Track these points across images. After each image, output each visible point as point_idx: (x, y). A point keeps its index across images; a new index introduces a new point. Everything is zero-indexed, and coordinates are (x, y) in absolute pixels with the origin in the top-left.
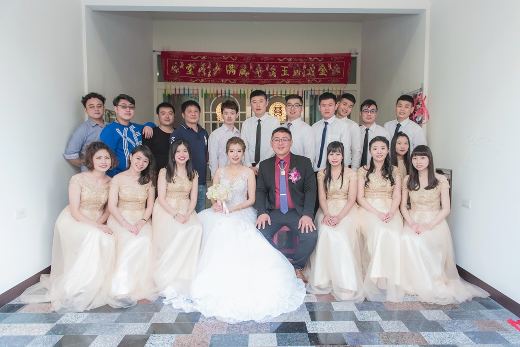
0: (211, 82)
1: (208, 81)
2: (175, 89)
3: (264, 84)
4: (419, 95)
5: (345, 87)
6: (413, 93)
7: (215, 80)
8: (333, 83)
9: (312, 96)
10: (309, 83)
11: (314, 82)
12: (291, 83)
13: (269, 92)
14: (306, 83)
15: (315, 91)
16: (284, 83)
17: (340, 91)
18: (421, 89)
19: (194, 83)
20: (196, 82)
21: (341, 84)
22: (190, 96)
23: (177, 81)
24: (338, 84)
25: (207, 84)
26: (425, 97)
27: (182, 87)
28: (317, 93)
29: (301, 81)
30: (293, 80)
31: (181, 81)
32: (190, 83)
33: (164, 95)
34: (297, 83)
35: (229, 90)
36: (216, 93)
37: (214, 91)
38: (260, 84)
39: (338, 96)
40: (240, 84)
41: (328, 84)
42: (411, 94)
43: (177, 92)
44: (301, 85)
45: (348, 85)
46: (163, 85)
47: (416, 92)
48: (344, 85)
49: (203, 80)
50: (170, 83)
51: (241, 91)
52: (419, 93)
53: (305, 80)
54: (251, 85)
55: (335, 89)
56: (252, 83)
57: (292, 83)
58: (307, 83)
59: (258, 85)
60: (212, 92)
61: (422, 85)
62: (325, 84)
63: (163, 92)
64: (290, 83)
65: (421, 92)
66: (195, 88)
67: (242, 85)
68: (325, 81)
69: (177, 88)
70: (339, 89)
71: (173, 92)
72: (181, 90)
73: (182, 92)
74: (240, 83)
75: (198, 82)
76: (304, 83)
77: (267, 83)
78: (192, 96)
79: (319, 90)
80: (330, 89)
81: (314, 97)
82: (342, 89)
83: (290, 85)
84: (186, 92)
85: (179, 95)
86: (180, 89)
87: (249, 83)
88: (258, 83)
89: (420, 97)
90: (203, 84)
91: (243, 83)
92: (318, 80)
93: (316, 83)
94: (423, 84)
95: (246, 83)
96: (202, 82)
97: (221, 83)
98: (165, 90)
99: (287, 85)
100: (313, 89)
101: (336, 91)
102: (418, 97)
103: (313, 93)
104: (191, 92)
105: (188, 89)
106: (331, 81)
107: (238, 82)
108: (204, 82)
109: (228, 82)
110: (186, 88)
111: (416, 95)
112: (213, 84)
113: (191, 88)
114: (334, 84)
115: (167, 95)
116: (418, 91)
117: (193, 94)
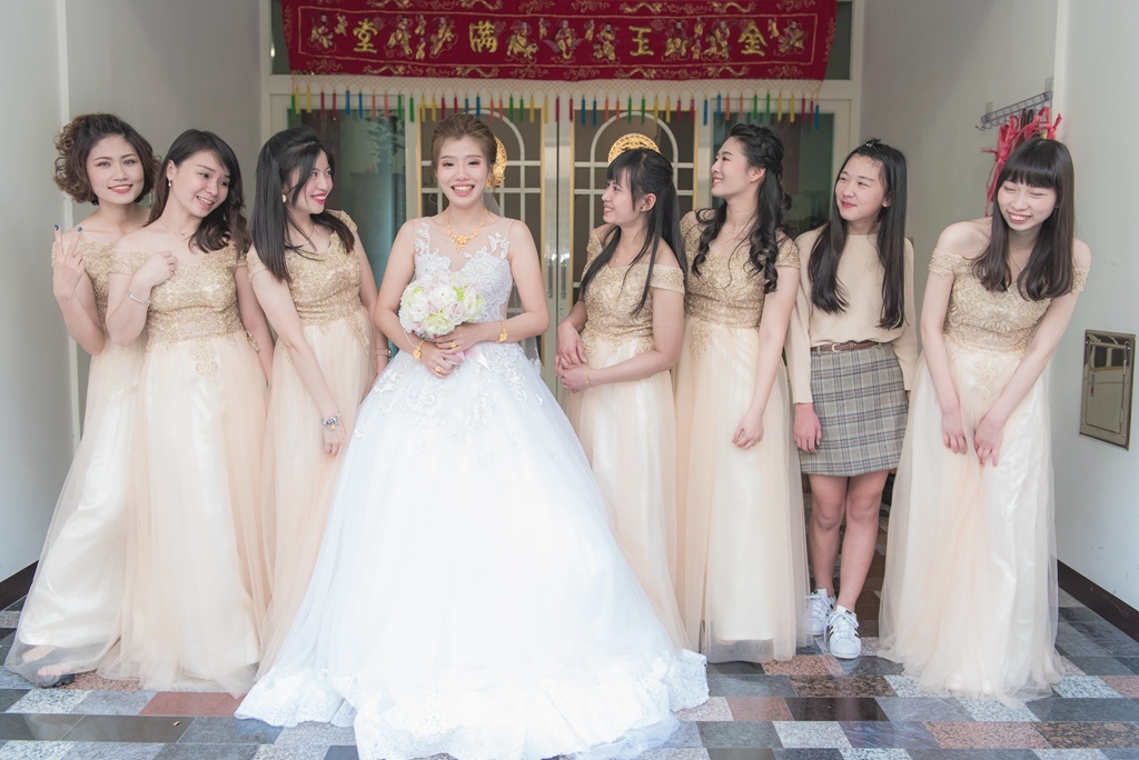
0: (425, 75)
1: (416, 70)
2: (322, 95)
3: (580, 79)
4: (1040, 114)
5: (818, 90)
6: (1022, 106)
7: (437, 69)
8: (782, 78)
9: (719, 116)
10: (711, 78)
11: (725, 75)
12: (659, 77)
13: (595, 103)
14: (702, 78)
15: (728, 99)
16: (639, 76)
17: (804, 100)
18: (1047, 96)
19: (377, 78)
20: (383, 74)
21: (807, 81)
22: (364, 114)
23: (329, 72)
24: (796, 81)
25: (415, 79)
26: (1059, 119)
27: (341, 90)
28: (734, 107)
29: (689, 70)
30: (664, 69)
31: (340, 72)
32: (365, 77)
33: (290, 112)
34: (677, 78)
35: (478, 99)
36: (440, 106)
37: (434, 99)
38: (570, 80)
39: (796, 116)
40: (510, 81)
41: (767, 81)
42: (1015, 109)
43: (328, 105)
44: (689, 82)
45: (827, 83)
46: (286, 83)
47: (1030, 103)
48: (814, 82)
49: (401, 69)
50: (307, 76)
51: (511, 99)
52: (1039, 108)
53: (700, 69)
54: (541, 82)
55: (787, 95)
56: (546, 78)
57: (662, 78)
58: (706, 76)
59: (561, 82)
60: (429, 104)
61: (1050, 82)
62: (760, 81)
63: (289, 104)
64: (656, 78)
65: (1047, 105)
66: (380, 91)
67: (516, 81)
68: (758, 71)
69: (328, 91)
70: (799, 96)
71: (316, 104)
72: (338, 99)
73: (341, 104)
74: (510, 77)
75: (388, 73)
76: (696, 77)
77: (589, 77)
78: (370, 115)
79: (741, 99)
80: (774, 95)
81: (728, 118)
82: (808, 96)
83: (655, 82)
84: (355, 104)
85: (333, 113)
86: (334, 95)
87: (537, 78)
88: (562, 78)
89: (1043, 119)
90: (403, 79)
91: (518, 77)
92: (737, 69)
93: (733, 77)
94: (1052, 78)
95: (526, 78)
96: (400, 75)
97: (455, 76)
98: (293, 98)
99: (648, 82)
100: (724, 96)
101: (791, 100)
102: (1037, 117)
103: (723, 108)
104: (367, 103)
105: (360, 95)
106: (777, 72)
107: (505, 74)
108: (405, 75)
109: (474, 75)
110: (354, 90)
111: (1031, 111)
112: (431, 79)
113: (367, 91)
114: (785, 81)
115: (298, 111)
116: (1038, 100)
117: (374, 109)
